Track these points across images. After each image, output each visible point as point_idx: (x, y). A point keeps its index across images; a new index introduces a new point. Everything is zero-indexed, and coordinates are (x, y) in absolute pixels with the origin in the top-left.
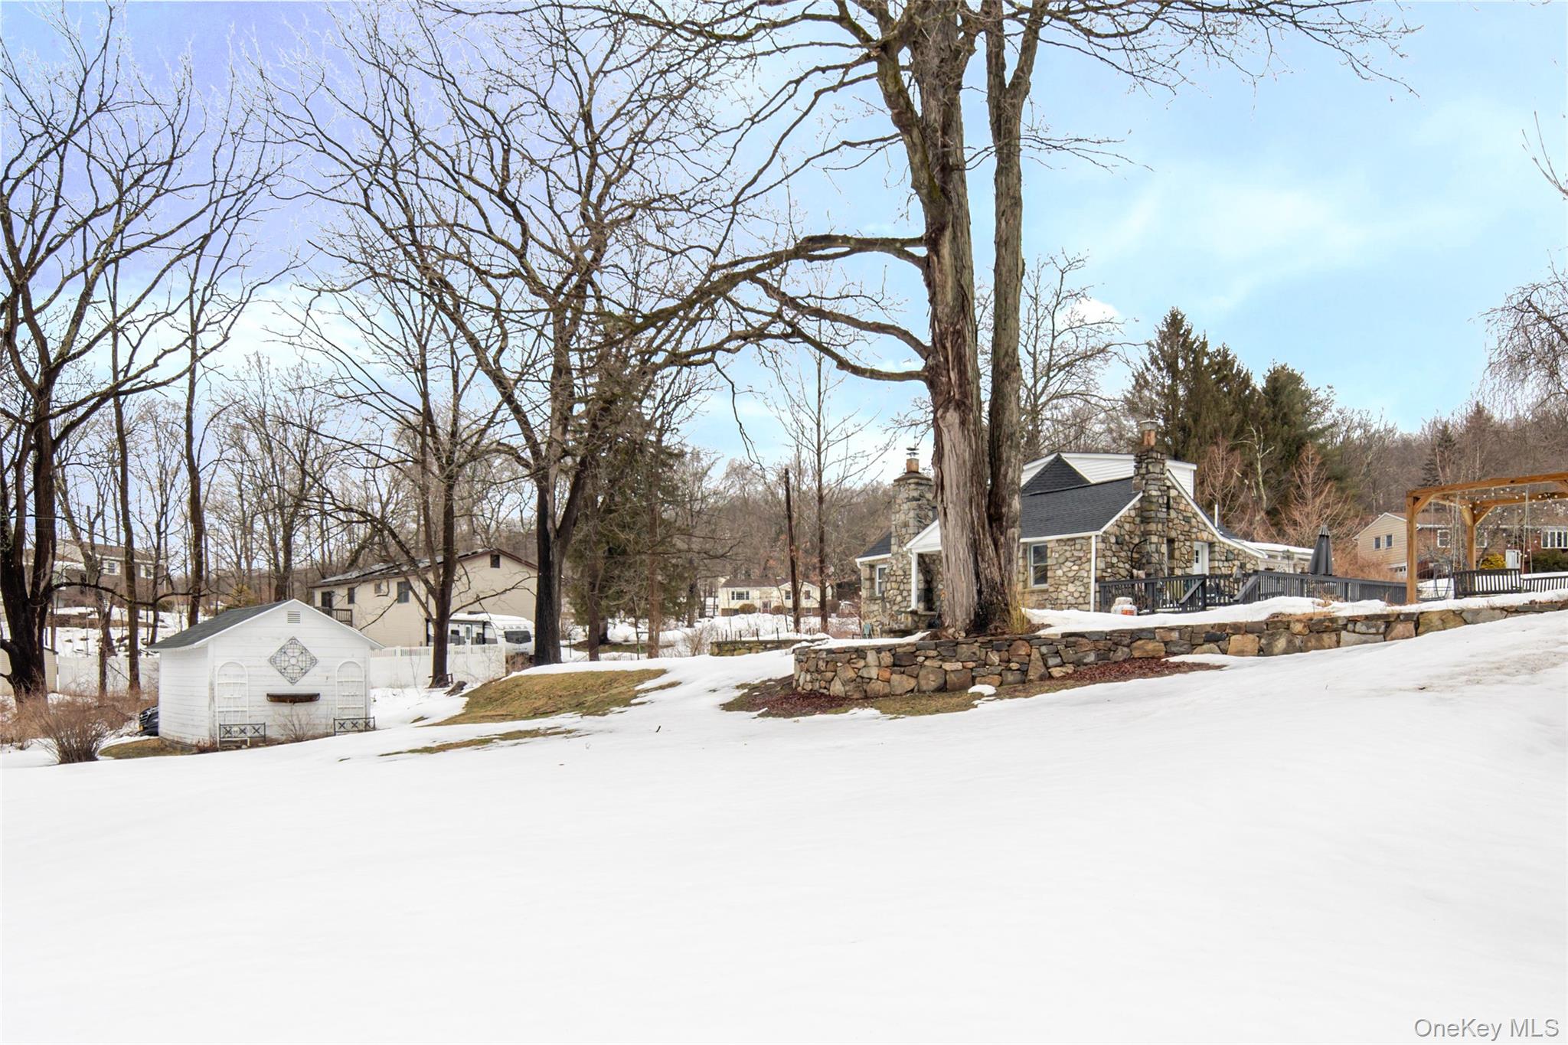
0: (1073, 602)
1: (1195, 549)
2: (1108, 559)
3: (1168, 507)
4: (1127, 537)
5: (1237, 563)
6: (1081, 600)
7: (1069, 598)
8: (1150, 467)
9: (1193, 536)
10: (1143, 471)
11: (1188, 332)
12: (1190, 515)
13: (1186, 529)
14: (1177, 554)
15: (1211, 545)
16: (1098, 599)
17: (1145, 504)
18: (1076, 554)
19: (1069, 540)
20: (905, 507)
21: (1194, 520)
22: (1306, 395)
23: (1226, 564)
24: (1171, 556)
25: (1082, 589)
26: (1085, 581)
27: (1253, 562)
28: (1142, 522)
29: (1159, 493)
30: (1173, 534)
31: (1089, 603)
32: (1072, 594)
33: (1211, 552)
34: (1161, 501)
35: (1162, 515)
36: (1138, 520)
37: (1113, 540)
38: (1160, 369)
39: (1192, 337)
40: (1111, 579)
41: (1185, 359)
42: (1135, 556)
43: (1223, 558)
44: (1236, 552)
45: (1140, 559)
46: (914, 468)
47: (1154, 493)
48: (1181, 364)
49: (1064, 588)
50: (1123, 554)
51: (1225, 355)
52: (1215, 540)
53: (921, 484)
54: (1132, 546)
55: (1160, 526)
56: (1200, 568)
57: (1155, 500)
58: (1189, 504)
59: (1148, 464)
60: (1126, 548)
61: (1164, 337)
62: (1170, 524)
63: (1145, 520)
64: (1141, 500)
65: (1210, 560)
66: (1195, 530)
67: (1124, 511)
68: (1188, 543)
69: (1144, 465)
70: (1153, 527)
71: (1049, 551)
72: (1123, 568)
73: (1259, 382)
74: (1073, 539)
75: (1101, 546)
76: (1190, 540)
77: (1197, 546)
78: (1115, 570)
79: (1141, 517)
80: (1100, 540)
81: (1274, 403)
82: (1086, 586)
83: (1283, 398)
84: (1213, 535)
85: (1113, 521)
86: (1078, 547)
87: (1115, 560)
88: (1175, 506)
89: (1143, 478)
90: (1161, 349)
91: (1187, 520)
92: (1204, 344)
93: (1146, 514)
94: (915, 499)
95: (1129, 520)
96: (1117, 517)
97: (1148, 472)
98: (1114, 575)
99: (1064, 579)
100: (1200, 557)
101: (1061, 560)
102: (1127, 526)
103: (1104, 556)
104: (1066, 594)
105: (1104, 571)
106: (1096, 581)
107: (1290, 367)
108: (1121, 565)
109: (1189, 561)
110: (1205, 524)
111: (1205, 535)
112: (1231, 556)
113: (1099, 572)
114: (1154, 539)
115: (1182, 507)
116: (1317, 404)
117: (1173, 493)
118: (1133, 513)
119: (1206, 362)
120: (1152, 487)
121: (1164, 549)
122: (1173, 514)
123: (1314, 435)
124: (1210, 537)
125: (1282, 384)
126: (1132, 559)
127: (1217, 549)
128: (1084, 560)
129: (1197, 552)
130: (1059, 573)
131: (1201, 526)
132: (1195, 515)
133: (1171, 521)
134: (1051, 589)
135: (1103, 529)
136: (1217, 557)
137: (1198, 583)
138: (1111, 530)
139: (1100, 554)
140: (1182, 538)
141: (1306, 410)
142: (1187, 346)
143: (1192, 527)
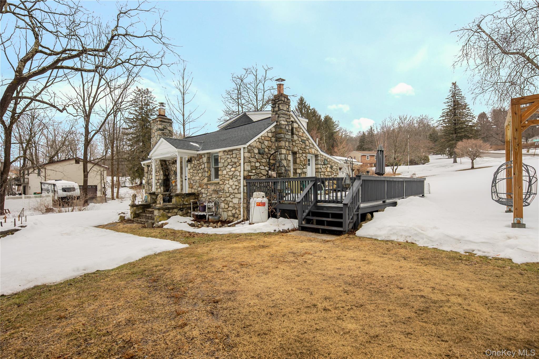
0: (232, 192)
1: (308, 158)
2: (253, 164)
3: (293, 134)
4: (266, 150)
5: (329, 166)
6: (236, 191)
7: (230, 189)
8: (280, 106)
9: (307, 151)
10: (276, 109)
11: (305, 103)
12: (305, 139)
13: (303, 147)
14: (298, 160)
15: (316, 156)
16: (245, 191)
17: (278, 130)
18: (233, 160)
19: (229, 151)
20: (156, 134)
21: (307, 142)
22: (333, 123)
23: (324, 166)
24: (295, 162)
25: (236, 183)
26: (238, 178)
27: (336, 165)
28: (276, 141)
29: (286, 123)
30: (296, 149)
31: (240, 193)
32: (231, 186)
33: (316, 160)
34: (287, 128)
35: (289, 136)
36: (273, 139)
37: (256, 151)
38: (298, 112)
39: (306, 104)
40: (255, 177)
41: (304, 110)
42: (272, 161)
43: (323, 163)
44: (329, 160)
45: (274, 164)
46: (162, 113)
47: (283, 123)
48: (303, 111)
49: (227, 182)
50: (264, 160)
51: (315, 111)
52: (318, 153)
53: (164, 122)
54: (269, 155)
55: (287, 143)
56: (310, 172)
57: (284, 127)
58: (304, 133)
59: (279, 104)
60: (265, 157)
61: (299, 104)
62: (294, 143)
63: (278, 140)
64: (275, 127)
65: (316, 164)
66: (308, 148)
67: (264, 133)
68: (304, 155)
69: (277, 105)
70: (283, 144)
71: (219, 158)
72: (264, 170)
73: (323, 118)
74: (232, 151)
75: (247, 155)
76: (306, 153)
77: (309, 156)
78: (258, 171)
79: (276, 137)
80: (246, 150)
81: (326, 124)
82: (239, 181)
83: (328, 123)
84: (317, 151)
85: (256, 138)
86: (234, 155)
87: (258, 164)
88: (297, 133)
89: (276, 114)
90: (298, 107)
91: (303, 141)
92: (309, 107)
93: (278, 136)
94: (160, 130)
95: (268, 139)
96: (259, 136)
97: (279, 109)
98: (257, 174)
99: (227, 176)
100: (311, 162)
101: (226, 164)
102: (266, 143)
103: (250, 162)
104: (229, 186)
105: (249, 171)
106: (244, 179)
107: (329, 116)
108: (262, 167)
109: (305, 165)
110: (313, 145)
111: (313, 151)
112: (326, 162)
113: (246, 173)
114: (284, 151)
115: (300, 134)
116: (336, 125)
117: (295, 125)
118: (270, 135)
119: (310, 111)
120: (282, 118)
121: (290, 157)
122: (295, 138)
123: (335, 132)
124: (316, 152)
125: (328, 119)
126: (269, 164)
127: (319, 158)
128: (238, 164)
129: (309, 160)
130: (225, 172)
131: (311, 146)
132: (308, 139)
133: (295, 141)
134: (221, 183)
135: (248, 144)
136: (320, 162)
137: (311, 184)
138: (254, 144)
139: (246, 160)
140: (301, 152)
141: (333, 126)
142: (305, 107)
143: (306, 146)
